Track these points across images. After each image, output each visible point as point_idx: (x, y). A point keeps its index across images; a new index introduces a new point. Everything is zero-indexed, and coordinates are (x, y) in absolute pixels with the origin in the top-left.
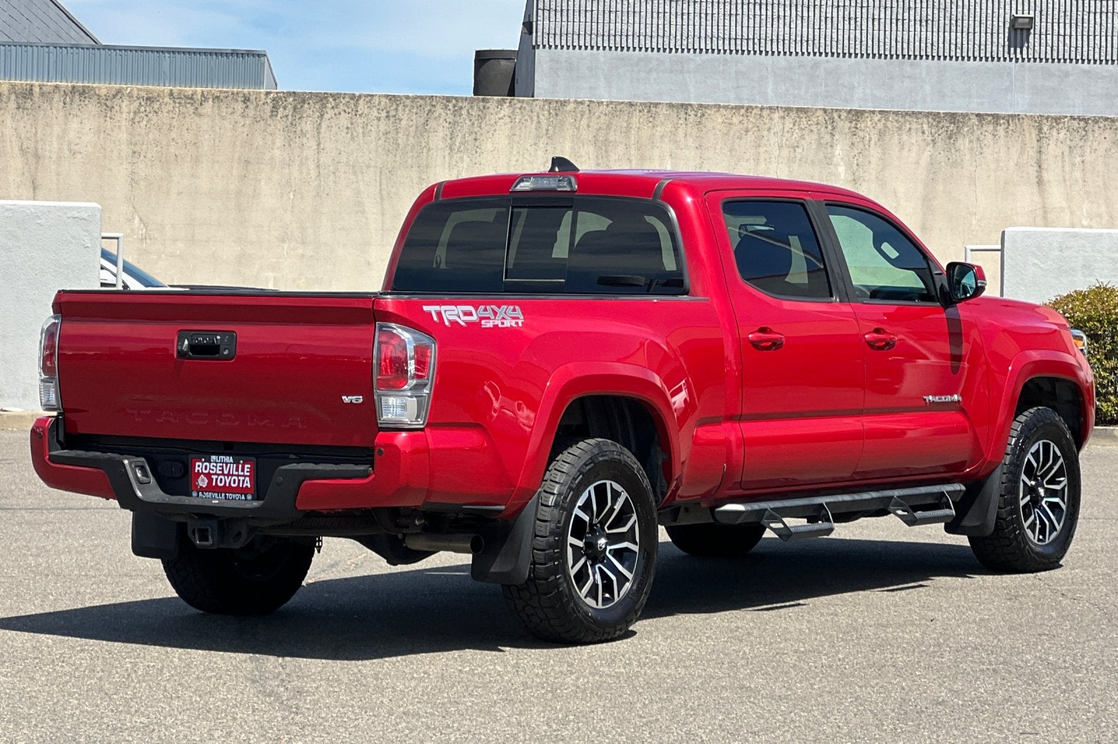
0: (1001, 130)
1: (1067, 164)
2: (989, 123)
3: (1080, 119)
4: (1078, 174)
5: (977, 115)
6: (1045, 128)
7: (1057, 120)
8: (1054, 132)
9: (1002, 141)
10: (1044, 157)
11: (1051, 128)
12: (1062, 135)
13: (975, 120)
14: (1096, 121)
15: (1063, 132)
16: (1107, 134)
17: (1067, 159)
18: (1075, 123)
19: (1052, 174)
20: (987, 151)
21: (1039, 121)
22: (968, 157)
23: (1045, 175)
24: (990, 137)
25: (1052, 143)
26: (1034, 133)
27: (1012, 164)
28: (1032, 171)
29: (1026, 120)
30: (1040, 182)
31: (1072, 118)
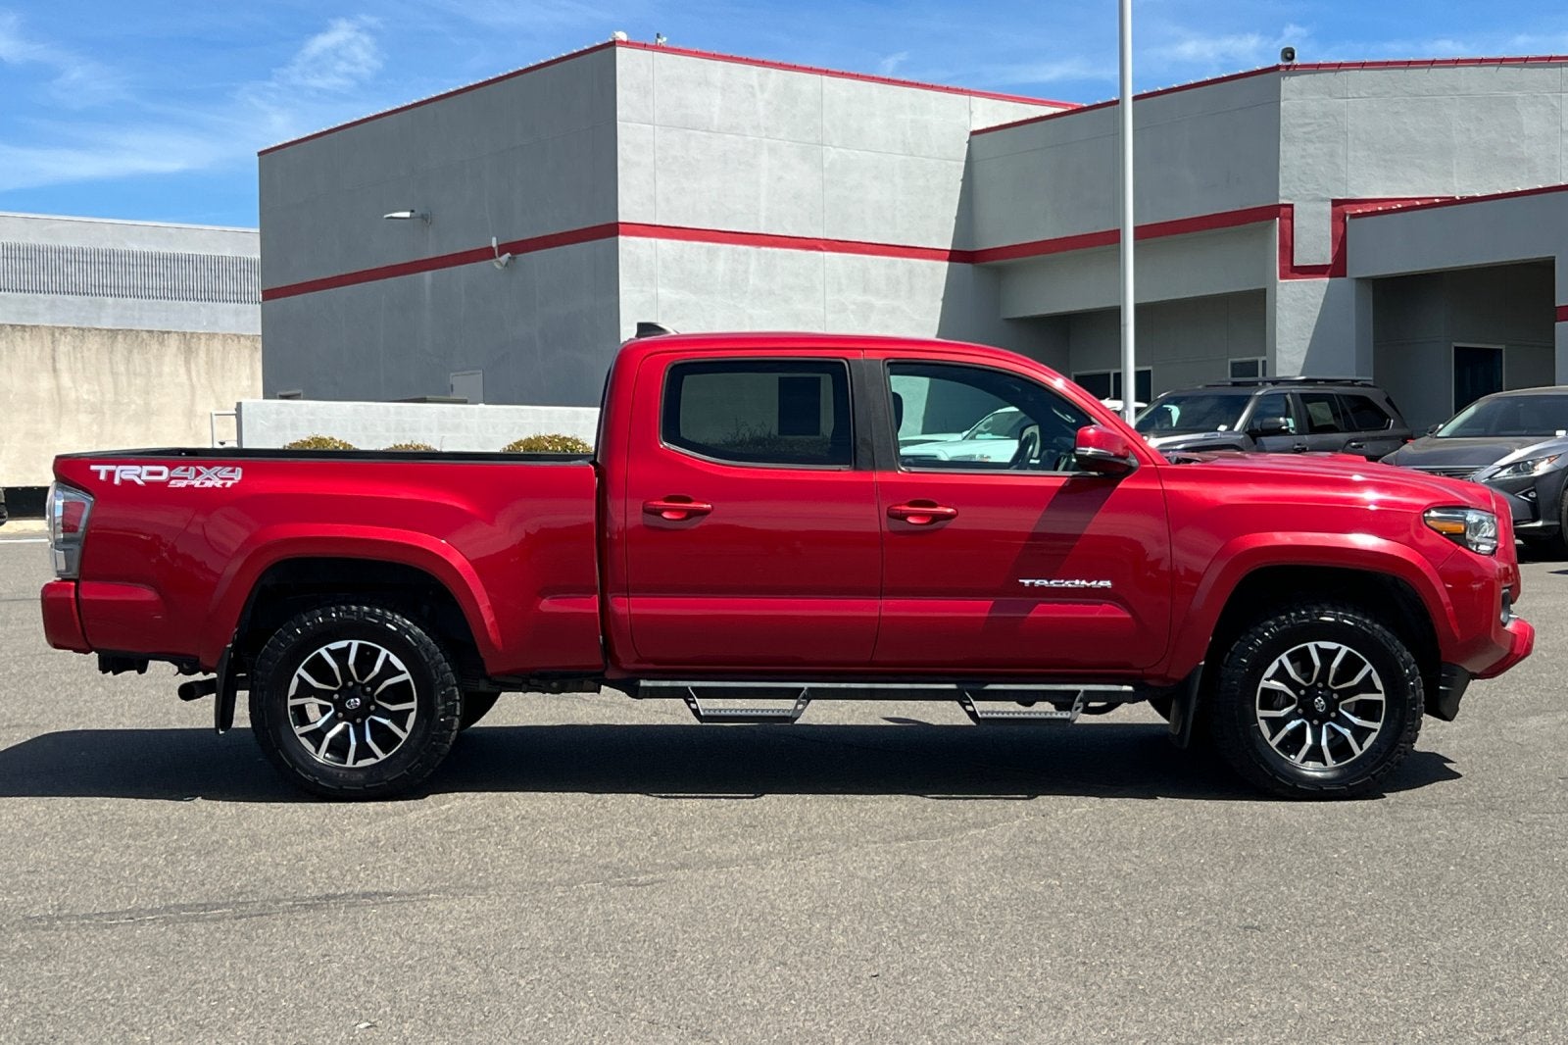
0: (27, 336)
1: (72, 358)
2: (19, 331)
3: (80, 329)
4: (80, 365)
5: (11, 325)
6: (57, 335)
7: (64, 329)
8: (63, 337)
9: (28, 343)
10: (56, 354)
11: (60, 334)
12: (67, 340)
13: (9, 329)
14: (89, 330)
15: (69, 337)
16: (97, 339)
17: (72, 354)
18: (76, 332)
19: (62, 365)
20: (18, 349)
21: (52, 330)
22: (5, 353)
23: (58, 366)
24: (20, 340)
25: (62, 343)
26: (50, 337)
27: (35, 358)
28: (49, 362)
29: (43, 330)
30: (55, 370)
31: (74, 328)
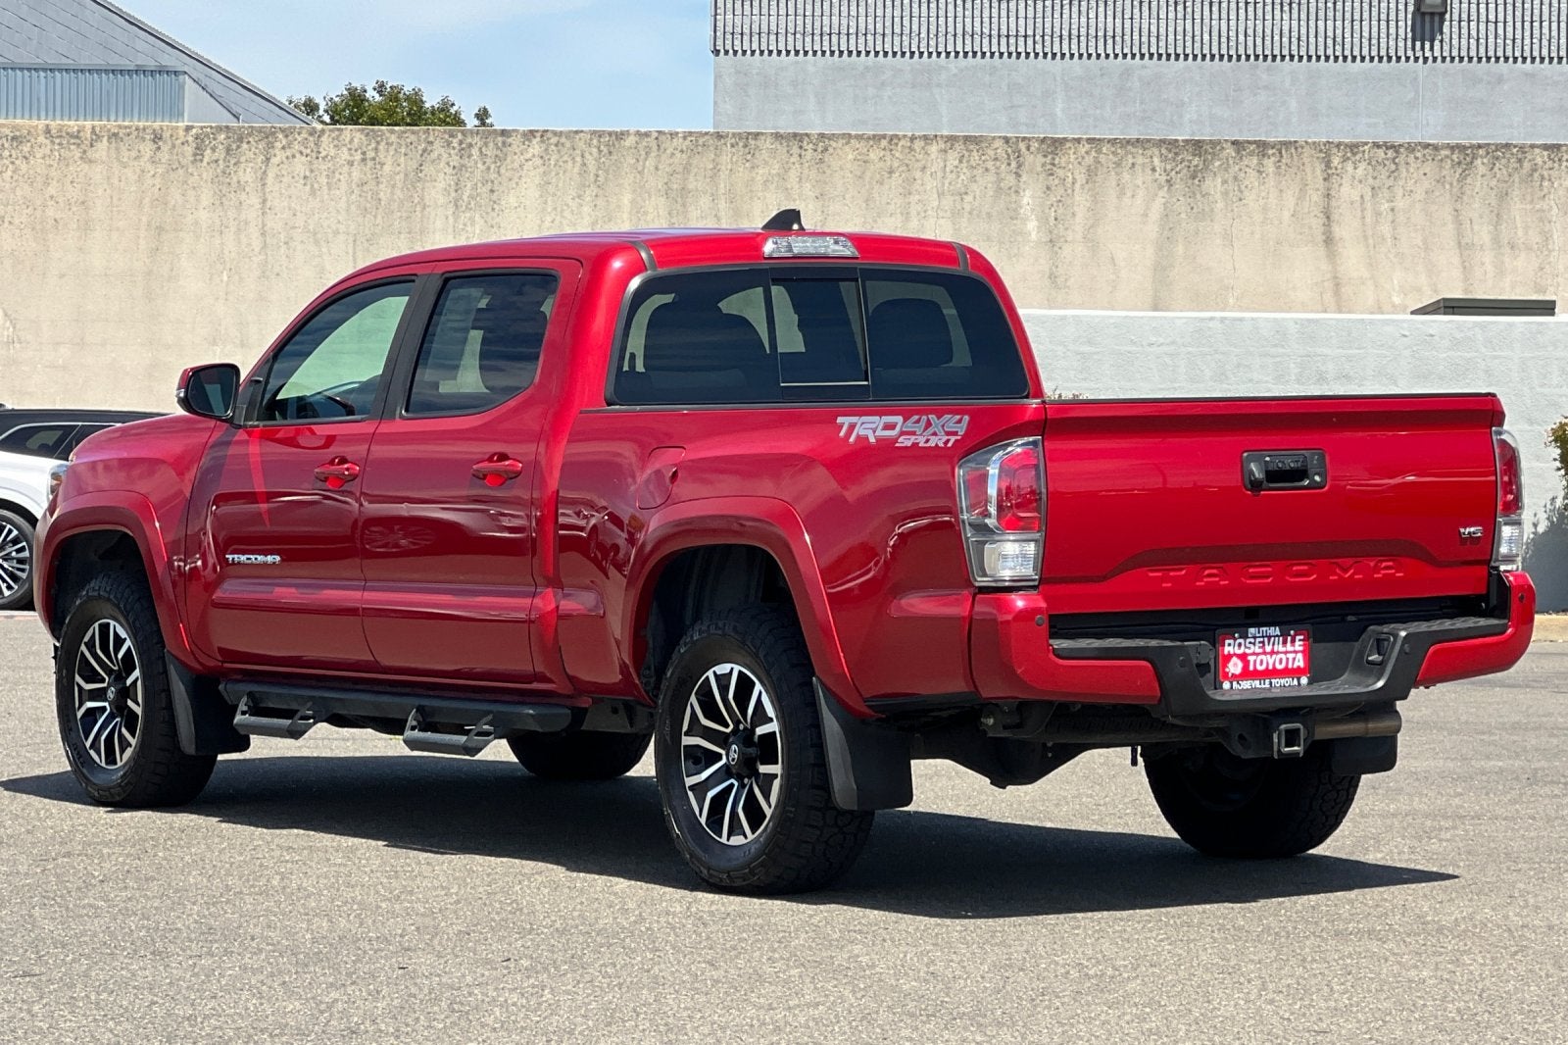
0: (1269, 164)
1: (1369, 214)
2: (1252, 154)
3: (1388, 146)
4: (1385, 229)
5: (1234, 143)
6: (1336, 161)
7: (1353, 147)
8: (1349, 166)
9: (1271, 182)
10: (1334, 203)
11: (1345, 159)
12: (1360, 172)
13: (1230, 151)
14: (1411, 148)
15: (1362, 166)
16: (1428, 167)
17: (1368, 205)
18: (1380, 153)
19: (1346, 229)
20: (1250, 197)
21: (1326, 150)
22: (1220, 205)
23: (1337, 231)
24: (1252, 174)
25: (1346, 182)
26: (1319, 167)
27: (1286, 215)
28: (1317, 223)
29: (1307, 151)
30: (1329, 240)
31: (1377, 145)
